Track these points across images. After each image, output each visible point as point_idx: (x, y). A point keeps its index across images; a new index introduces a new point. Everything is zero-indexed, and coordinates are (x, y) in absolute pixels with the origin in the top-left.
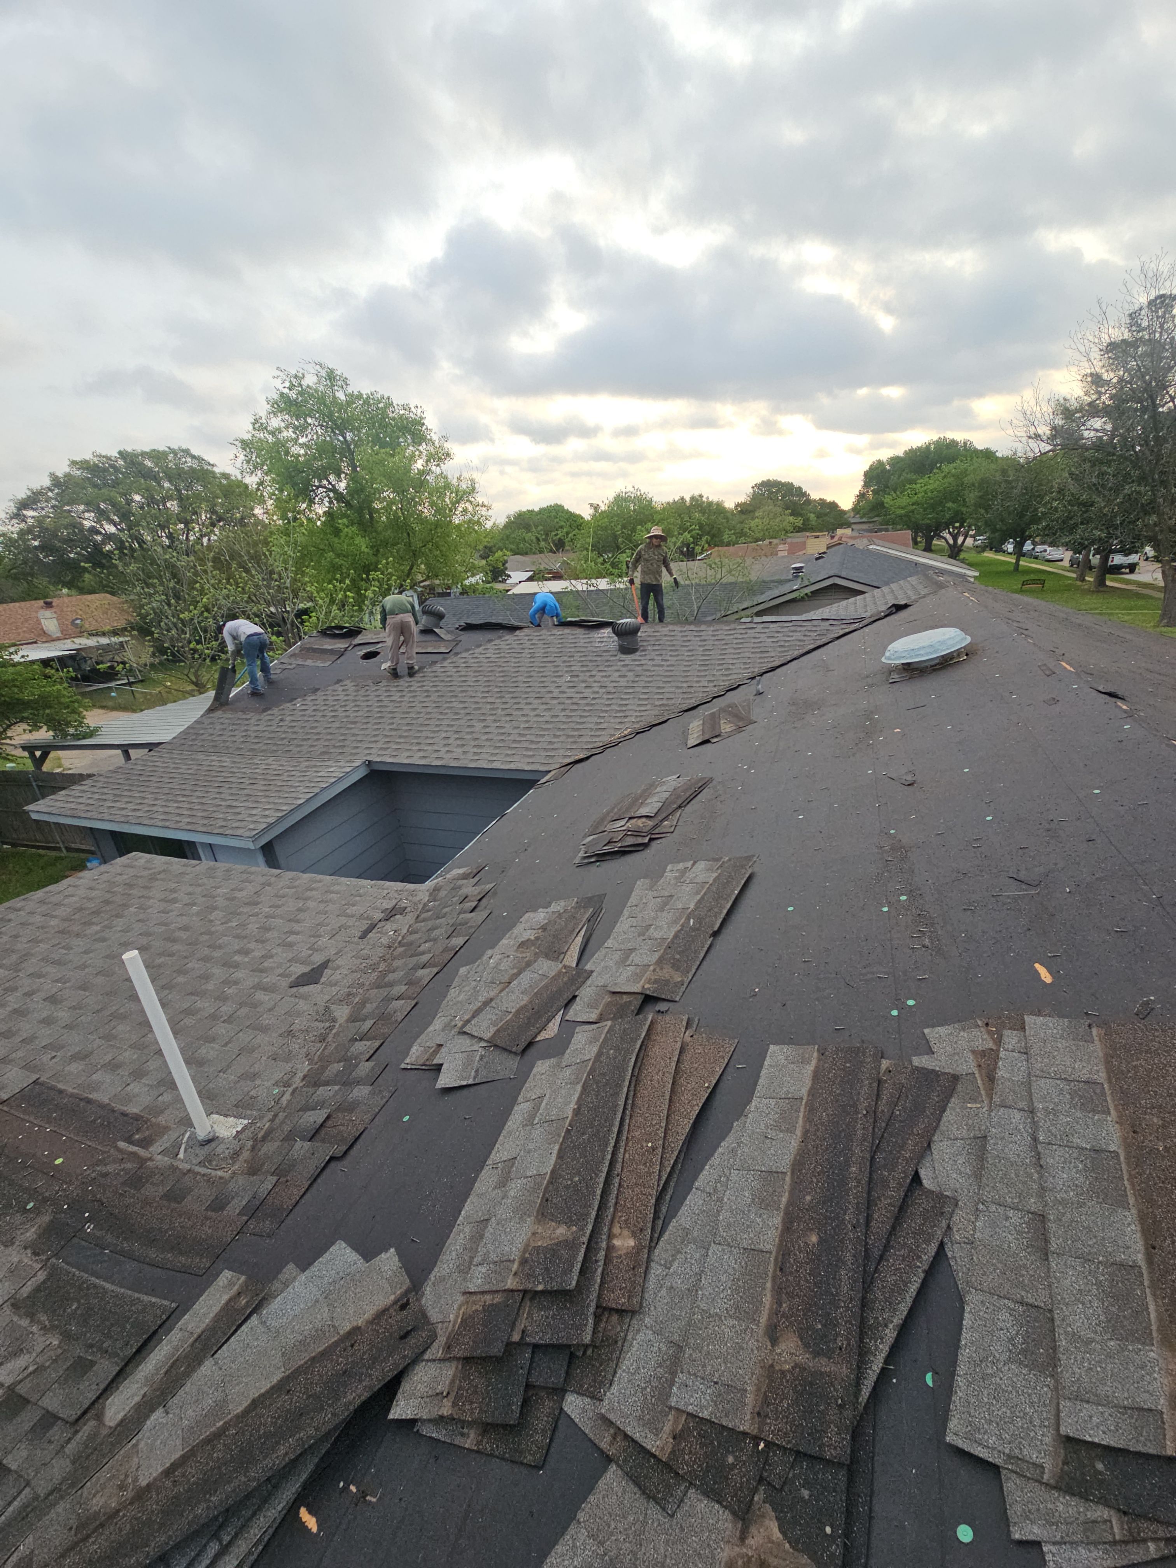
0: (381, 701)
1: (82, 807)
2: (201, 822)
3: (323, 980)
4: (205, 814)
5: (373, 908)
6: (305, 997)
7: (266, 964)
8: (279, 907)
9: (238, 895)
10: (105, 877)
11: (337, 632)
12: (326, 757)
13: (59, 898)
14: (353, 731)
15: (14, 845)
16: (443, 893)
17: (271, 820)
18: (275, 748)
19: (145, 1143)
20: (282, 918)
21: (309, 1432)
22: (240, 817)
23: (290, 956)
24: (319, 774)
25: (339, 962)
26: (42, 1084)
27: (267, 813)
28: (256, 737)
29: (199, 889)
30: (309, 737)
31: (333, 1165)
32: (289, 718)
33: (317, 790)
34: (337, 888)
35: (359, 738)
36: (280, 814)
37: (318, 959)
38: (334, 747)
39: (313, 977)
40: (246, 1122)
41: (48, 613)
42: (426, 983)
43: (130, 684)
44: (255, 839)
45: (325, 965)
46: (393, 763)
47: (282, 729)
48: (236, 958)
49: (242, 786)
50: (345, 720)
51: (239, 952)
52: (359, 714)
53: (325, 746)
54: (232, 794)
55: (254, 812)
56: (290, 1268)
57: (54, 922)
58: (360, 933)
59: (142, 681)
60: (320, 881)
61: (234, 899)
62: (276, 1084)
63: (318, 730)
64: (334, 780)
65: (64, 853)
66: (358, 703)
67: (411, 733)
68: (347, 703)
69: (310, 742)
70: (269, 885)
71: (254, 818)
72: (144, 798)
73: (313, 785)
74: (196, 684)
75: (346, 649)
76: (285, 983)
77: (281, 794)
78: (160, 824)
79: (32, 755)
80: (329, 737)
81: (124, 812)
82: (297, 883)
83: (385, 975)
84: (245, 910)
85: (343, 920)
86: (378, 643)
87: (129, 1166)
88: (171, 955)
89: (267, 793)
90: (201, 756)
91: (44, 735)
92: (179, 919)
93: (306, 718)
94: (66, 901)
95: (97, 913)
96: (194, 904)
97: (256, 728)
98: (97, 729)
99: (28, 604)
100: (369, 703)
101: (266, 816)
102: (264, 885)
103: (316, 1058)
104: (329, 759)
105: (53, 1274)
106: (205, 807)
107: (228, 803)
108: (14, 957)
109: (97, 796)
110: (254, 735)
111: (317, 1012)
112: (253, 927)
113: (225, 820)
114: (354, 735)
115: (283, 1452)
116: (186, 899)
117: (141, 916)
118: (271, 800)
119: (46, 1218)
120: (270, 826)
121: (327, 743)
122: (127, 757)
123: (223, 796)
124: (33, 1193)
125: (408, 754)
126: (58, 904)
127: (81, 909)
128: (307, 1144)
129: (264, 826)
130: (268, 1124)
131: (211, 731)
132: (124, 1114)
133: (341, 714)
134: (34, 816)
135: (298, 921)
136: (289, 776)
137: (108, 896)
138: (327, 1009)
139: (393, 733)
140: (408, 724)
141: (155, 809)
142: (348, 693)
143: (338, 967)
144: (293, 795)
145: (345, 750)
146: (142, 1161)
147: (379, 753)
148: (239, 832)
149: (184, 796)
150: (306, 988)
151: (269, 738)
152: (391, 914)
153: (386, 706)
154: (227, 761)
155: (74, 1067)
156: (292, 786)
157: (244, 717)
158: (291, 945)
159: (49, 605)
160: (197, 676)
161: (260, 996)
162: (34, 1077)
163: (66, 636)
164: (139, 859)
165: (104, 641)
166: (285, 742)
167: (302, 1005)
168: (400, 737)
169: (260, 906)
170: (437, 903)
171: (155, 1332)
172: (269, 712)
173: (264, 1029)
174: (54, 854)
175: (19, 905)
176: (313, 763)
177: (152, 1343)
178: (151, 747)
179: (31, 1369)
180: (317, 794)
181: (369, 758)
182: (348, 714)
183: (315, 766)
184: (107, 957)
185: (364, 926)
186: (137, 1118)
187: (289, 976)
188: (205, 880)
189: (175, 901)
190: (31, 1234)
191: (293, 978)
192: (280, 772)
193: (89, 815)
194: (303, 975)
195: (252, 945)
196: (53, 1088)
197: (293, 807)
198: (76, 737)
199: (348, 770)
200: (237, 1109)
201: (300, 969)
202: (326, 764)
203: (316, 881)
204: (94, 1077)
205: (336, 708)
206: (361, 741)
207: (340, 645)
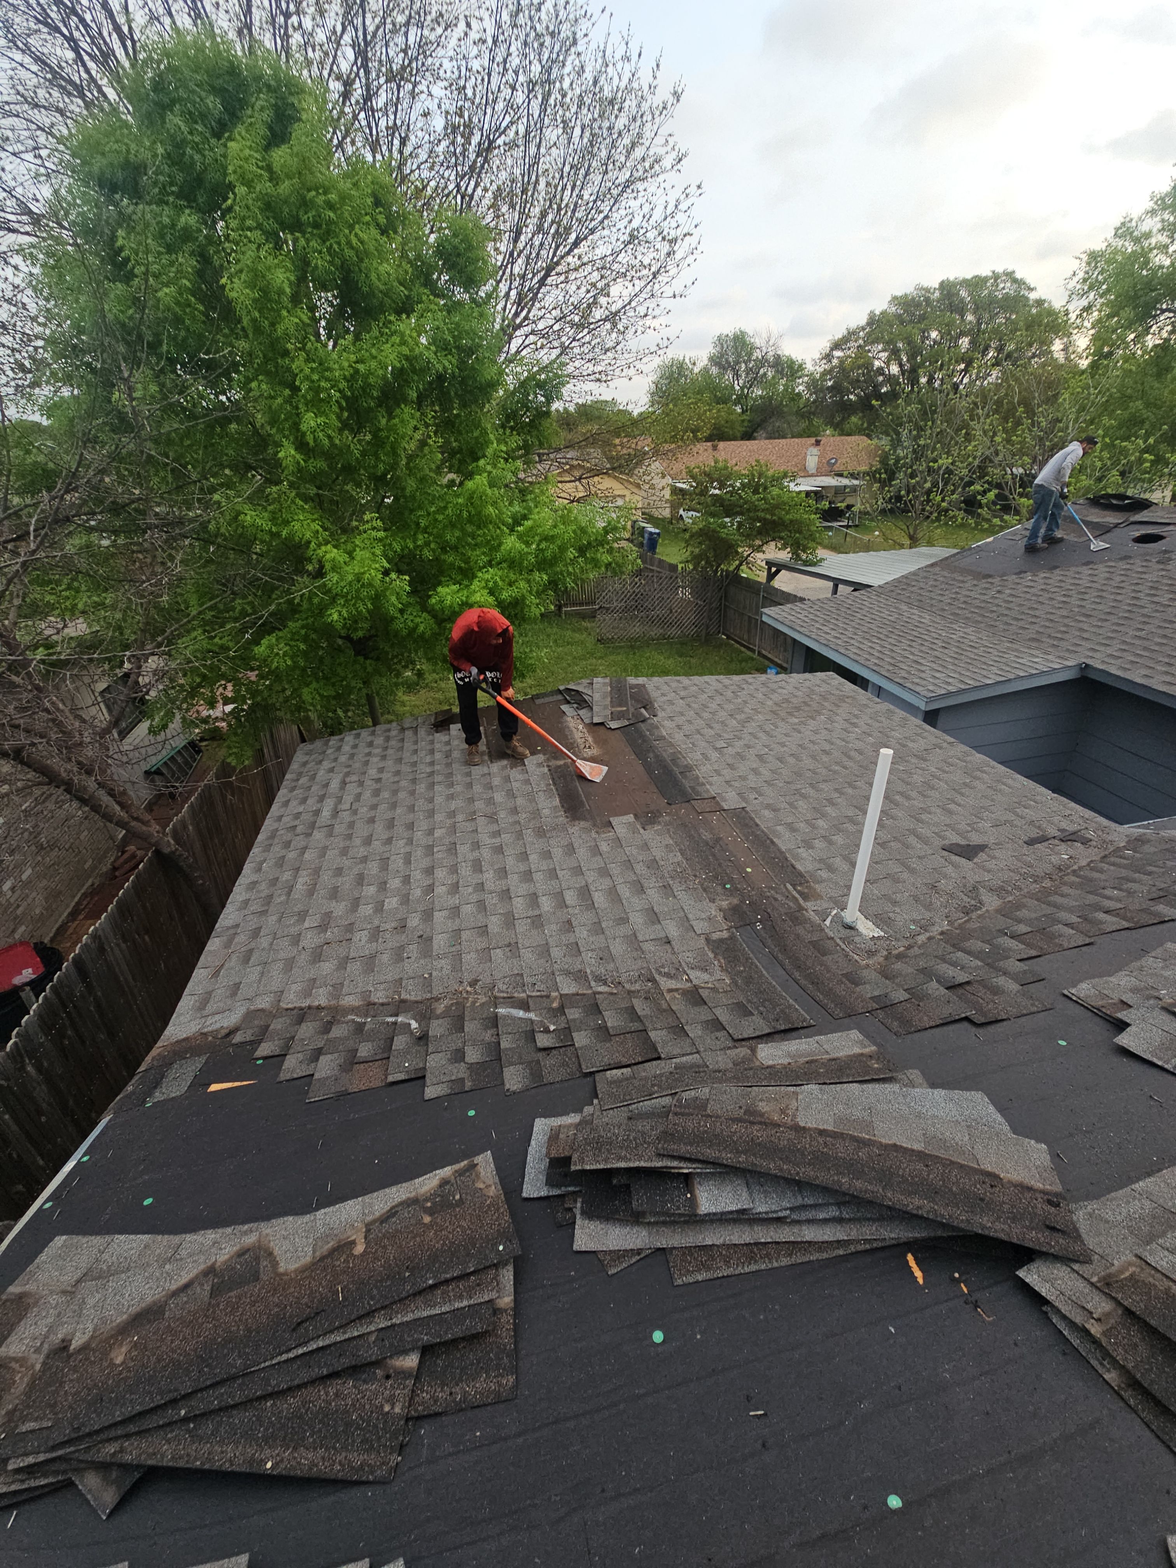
0: (1138, 598)
1: (799, 622)
2: (887, 667)
3: (975, 860)
4: (892, 661)
5: (1049, 821)
6: (956, 866)
7: (923, 817)
8: (945, 772)
9: (911, 745)
10: (807, 683)
11: (1114, 502)
12: (1034, 644)
13: (774, 686)
14: (1081, 625)
15: (728, 637)
16: (1147, 848)
17: (952, 689)
18: (979, 619)
19: (805, 897)
20: (946, 783)
21: (945, 1212)
22: (923, 675)
23: (948, 822)
24: (1020, 661)
25: (997, 853)
26: (747, 812)
27: (950, 680)
28: (965, 602)
29: (878, 725)
30: (1023, 617)
31: (966, 1024)
32: (1008, 591)
33: (1012, 676)
34: (1010, 782)
35: (1085, 635)
36: (963, 687)
37: (976, 839)
38: (1049, 636)
39: (969, 852)
40: (882, 934)
41: (815, 451)
42: (1108, 930)
43: (847, 527)
44: (930, 700)
45: (982, 848)
46: (1118, 677)
47: (996, 601)
48: (897, 797)
49: (934, 647)
50: (1076, 610)
51: (901, 794)
52: (1100, 607)
53: (1038, 632)
54: (921, 651)
55: (938, 675)
56: (915, 1074)
57: (770, 703)
58: (1026, 839)
59: (857, 526)
60: (993, 767)
61: (904, 746)
62: (914, 921)
63: (1037, 613)
64: (1034, 672)
65: (755, 656)
66: (1104, 594)
67: (1164, 649)
68: (1088, 590)
69: (1021, 624)
70: (941, 748)
71: (937, 681)
72: (846, 629)
73: (1008, 669)
74: (911, 537)
75: (1117, 526)
76: (938, 843)
77: (970, 667)
78: (852, 656)
79: (769, 569)
80: (1047, 624)
81: (828, 637)
82: (969, 758)
83: (1049, 894)
84: (914, 760)
85: (1011, 817)
86: (1169, 524)
87: (791, 904)
88: (845, 768)
89: (956, 662)
90: (904, 607)
91: (784, 556)
92: (857, 742)
93: (1028, 596)
94: (780, 691)
95: (798, 709)
96: (870, 735)
97: (968, 593)
98: (822, 560)
99: (803, 440)
100: (1119, 598)
101: (949, 683)
102: (936, 746)
103: (956, 924)
104: (1037, 648)
105: (732, 938)
106: (894, 655)
107: (915, 658)
108: (743, 716)
109: (811, 616)
110: (962, 599)
111: (965, 886)
112: (917, 778)
113: (909, 673)
114: (1081, 630)
115: (915, 1203)
116: (865, 728)
117: (829, 726)
118: (959, 669)
119: (735, 901)
120: (950, 694)
121: (1041, 630)
122: (835, 591)
123: (913, 650)
124: (731, 880)
125: (1144, 672)
126: (774, 691)
127: (787, 701)
128: (943, 991)
129: (943, 692)
130: (902, 949)
131: (922, 585)
132: (793, 866)
133: (1074, 601)
134: (765, 619)
135: (962, 794)
136: (985, 651)
137: (807, 699)
138: (975, 888)
139: (1137, 642)
140: (1165, 636)
141: (852, 642)
142: (1095, 579)
143: (994, 858)
144: (985, 673)
145: (1062, 643)
146: (801, 909)
147: (1106, 660)
148: (918, 689)
149: (879, 638)
150: (957, 858)
151: (977, 607)
152: (1069, 838)
153: (1143, 607)
154: (927, 619)
155: (766, 813)
156: (985, 663)
157: (961, 578)
158: (950, 812)
159: (818, 443)
160: (915, 530)
161: (912, 840)
162: (744, 805)
163: (819, 473)
164: (833, 677)
165: (845, 482)
166: (994, 615)
167: (950, 870)
168: (1145, 649)
169: (928, 763)
170: (1137, 855)
171: (796, 1029)
172: (990, 580)
173: (912, 871)
174: (749, 653)
175: (750, 680)
176: (1014, 646)
177: (794, 1034)
178: (858, 587)
179: (710, 985)
180: (1009, 680)
181: (1090, 662)
182: (1083, 603)
183: (1016, 650)
184: (800, 745)
185: (1034, 833)
186: (801, 875)
187: (944, 838)
188: (883, 719)
189: (855, 725)
190: (725, 904)
191: (947, 842)
192: (977, 645)
193: (802, 630)
194: (957, 845)
195: (914, 794)
196: (752, 819)
197: (978, 684)
198: (806, 563)
199: (1057, 666)
200: (879, 919)
201: (955, 839)
202: (1032, 652)
203: (989, 766)
204: (778, 828)
205: (1070, 593)
206: (1087, 639)
207: (1111, 518)
